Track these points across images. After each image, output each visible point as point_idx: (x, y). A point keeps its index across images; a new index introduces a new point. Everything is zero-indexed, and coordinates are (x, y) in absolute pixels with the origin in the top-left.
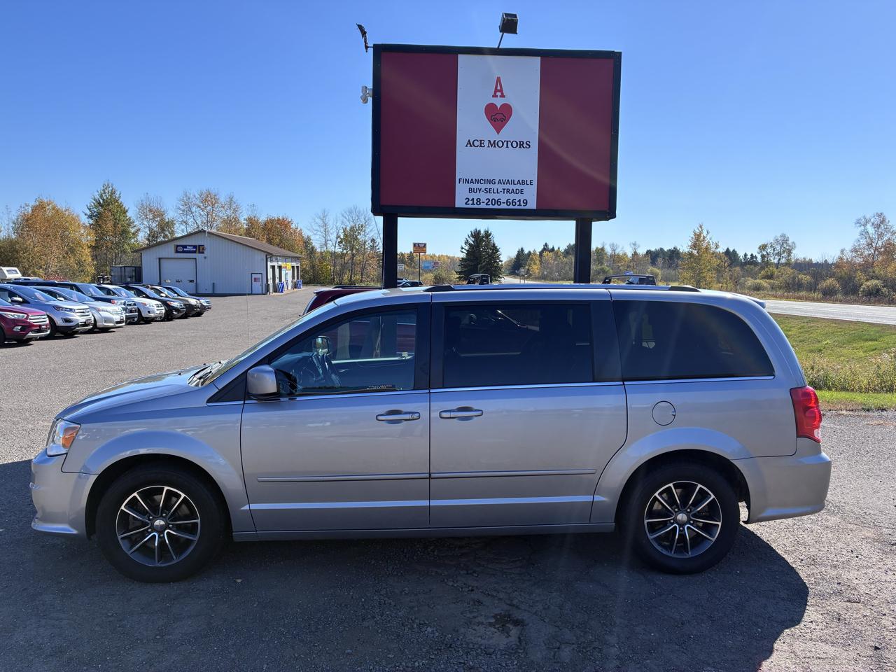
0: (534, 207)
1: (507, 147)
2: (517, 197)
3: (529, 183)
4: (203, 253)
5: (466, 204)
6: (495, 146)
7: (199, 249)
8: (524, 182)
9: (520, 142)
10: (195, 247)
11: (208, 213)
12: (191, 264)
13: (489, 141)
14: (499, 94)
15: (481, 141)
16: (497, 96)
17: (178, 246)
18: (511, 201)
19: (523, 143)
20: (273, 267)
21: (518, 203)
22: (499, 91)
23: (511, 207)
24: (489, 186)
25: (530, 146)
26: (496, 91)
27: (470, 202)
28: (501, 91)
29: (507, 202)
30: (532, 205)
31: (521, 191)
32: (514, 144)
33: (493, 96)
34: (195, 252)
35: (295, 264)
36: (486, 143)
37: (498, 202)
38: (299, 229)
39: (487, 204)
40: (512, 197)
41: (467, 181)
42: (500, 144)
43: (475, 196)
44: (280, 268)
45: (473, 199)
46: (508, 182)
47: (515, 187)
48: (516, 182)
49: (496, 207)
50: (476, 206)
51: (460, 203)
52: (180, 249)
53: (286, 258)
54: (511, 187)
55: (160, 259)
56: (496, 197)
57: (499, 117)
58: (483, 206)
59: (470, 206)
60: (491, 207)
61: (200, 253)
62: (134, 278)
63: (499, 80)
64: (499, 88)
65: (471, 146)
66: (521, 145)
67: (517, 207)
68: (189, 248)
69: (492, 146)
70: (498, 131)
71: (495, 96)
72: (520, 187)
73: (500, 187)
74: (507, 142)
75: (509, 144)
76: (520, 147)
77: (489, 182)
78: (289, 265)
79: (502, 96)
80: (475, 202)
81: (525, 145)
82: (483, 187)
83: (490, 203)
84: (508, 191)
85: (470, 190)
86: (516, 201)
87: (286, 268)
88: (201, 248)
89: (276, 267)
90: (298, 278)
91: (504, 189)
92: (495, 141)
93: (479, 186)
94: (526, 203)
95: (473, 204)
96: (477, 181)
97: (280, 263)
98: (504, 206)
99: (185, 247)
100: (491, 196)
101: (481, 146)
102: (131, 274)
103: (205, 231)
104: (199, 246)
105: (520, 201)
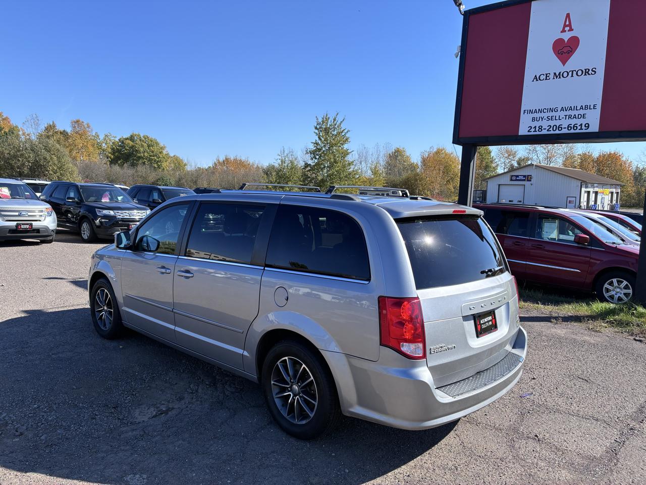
0: (597, 130)
1: (572, 76)
2: (578, 122)
3: (592, 107)
4: (530, 181)
5: (529, 131)
6: (560, 78)
7: (528, 178)
8: (587, 107)
9: (586, 70)
10: (524, 176)
11: (548, 151)
12: (521, 189)
13: (555, 74)
14: (567, 29)
15: (547, 74)
16: (565, 31)
17: (512, 176)
18: (572, 126)
19: (589, 70)
20: (589, 193)
21: (579, 128)
22: (567, 26)
23: (572, 131)
24: (551, 114)
25: (595, 72)
26: (565, 26)
27: (533, 130)
28: (570, 25)
29: (568, 127)
30: (595, 127)
31: (584, 116)
32: (580, 72)
33: (562, 32)
34: (524, 180)
35: (614, 190)
36: (552, 76)
37: (560, 128)
38: (629, 161)
39: (548, 130)
40: (573, 122)
41: (531, 112)
42: (565, 74)
43: (537, 124)
44: (596, 193)
45: (535, 127)
46: (571, 109)
47: (577, 113)
48: (578, 108)
49: (557, 132)
50: (538, 133)
51: (523, 131)
52: (514, 178)
53: (603, 185)
54: (572, 113)
55: (499, 185)
56: (558, 123)
57: (565, 50)
58: (544, 132)
59: (532, 133)
60: (552, 132)
61: (528, 181)
62: (481, 198)
63: (568, 16)
64: (567, 23)
65: (537, 80)
66: (587, 72)
67: (578, 131)
68: (520, 178)
69: (557, 77)
70: (564, 63)
71: (563, 31)
72: (582, 112)
73: (562, 114)
74: (573, 71)
75: (575, 73)
76: (585, 75)
77: (551, 110)
78: (608, 191)
79: (571, 30)
80: (537, 129)
81: (590, 72)
82: (545, 115)
83: (551, 129)
84: (570, 117)
85: (533, 119)
86: (578, 126)
87: (603, 193)
88: (529, 177)
89: (591, 193)
90: (617, 202)
91: (566, 116)
92: (560, 73)
93: (542, 115)
94: (588, 127)
95: (535, 131)
96: (540, 111)
97: (596, 189)
98: (565, 131)
99: (517, 176)
100: (552, 123)
101: (546, 79)
102: (479, 196)
103: (533, 165)
104: (528, 176)
105: (581, 125)
